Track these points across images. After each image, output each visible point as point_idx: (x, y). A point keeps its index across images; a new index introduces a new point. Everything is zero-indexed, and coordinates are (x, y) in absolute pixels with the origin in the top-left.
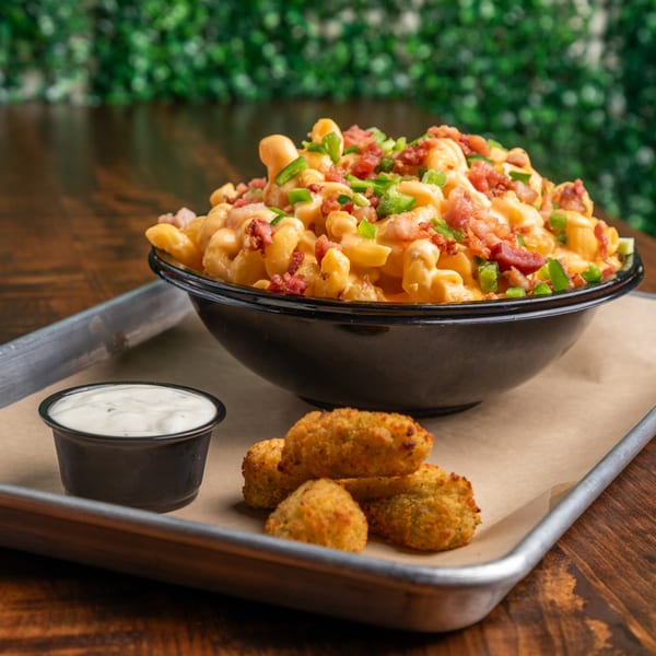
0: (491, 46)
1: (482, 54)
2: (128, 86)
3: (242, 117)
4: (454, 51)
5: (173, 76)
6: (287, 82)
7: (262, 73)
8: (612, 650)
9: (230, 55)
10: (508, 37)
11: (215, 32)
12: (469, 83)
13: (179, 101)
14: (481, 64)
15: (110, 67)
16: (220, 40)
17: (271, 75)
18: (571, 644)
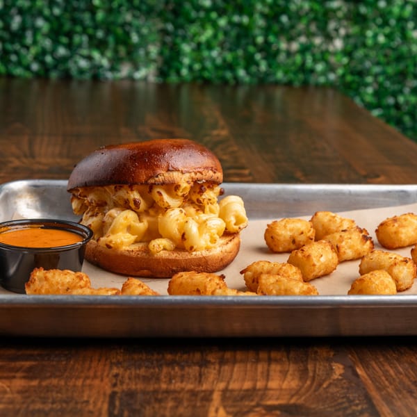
0: (382, 59)
1: (378, 64)
2: (178, 73)
3: (241, 93)
4: (361, 61)
5: (204, 68)
6: (267, 74)
7: (253, 69)
9: (236, 58)
10: (392, 55)
11: (227, 45)
12: (369, 79)
13: (207, 82)
14: (376, 69)
15: (169, 62)
16: (230, 50)
17: (258, 71)
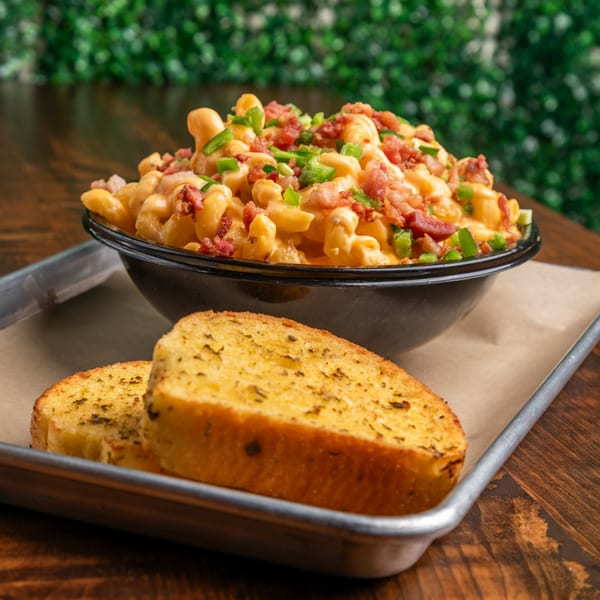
0: (398, 42)
1: (389, 48)
2: (71, 66)
3: (174, 98)
4: (364, 45)
5: (112, 59)
6: (214, 67)
7: (192, 59)
8: (592, 589)
9: (164, 42)
10: (412, 33)
11: (151, 20)
12: (376, 74)
13: (117, 82)
14: (388, 58)
15: (55, 50)
16: (155, 28)
17: (200, 61)
18: (553, 583)
